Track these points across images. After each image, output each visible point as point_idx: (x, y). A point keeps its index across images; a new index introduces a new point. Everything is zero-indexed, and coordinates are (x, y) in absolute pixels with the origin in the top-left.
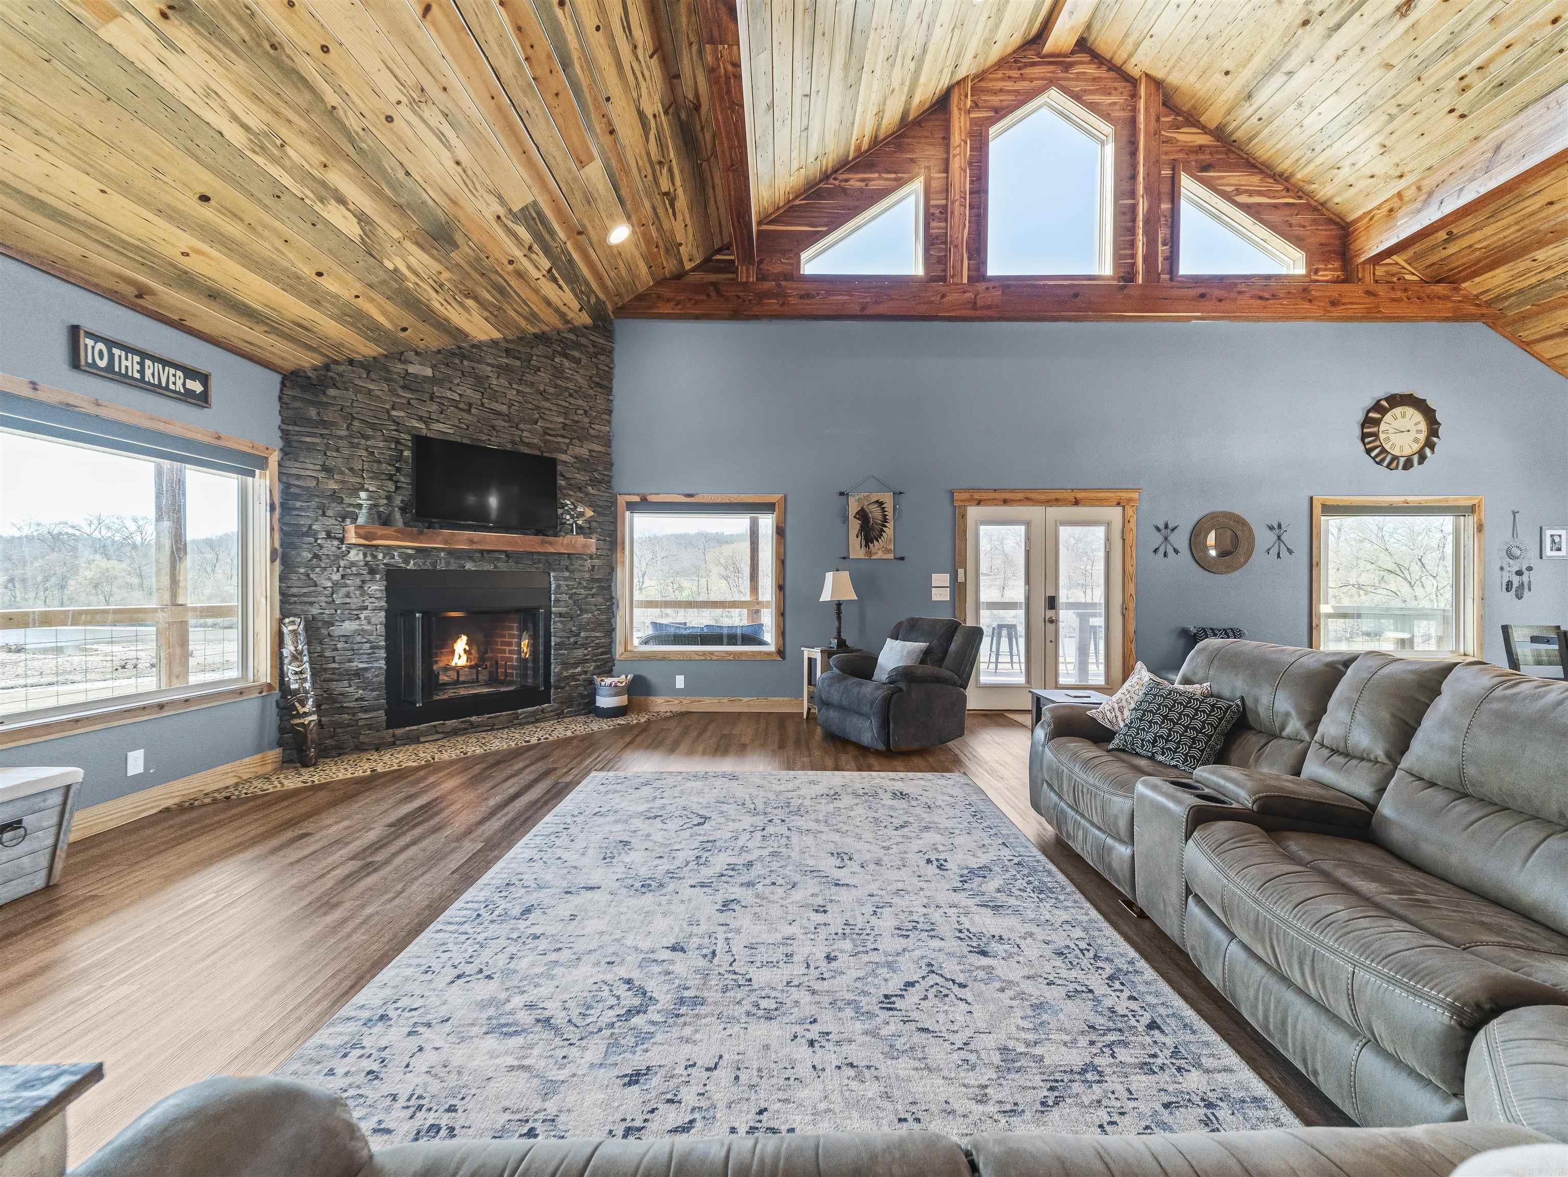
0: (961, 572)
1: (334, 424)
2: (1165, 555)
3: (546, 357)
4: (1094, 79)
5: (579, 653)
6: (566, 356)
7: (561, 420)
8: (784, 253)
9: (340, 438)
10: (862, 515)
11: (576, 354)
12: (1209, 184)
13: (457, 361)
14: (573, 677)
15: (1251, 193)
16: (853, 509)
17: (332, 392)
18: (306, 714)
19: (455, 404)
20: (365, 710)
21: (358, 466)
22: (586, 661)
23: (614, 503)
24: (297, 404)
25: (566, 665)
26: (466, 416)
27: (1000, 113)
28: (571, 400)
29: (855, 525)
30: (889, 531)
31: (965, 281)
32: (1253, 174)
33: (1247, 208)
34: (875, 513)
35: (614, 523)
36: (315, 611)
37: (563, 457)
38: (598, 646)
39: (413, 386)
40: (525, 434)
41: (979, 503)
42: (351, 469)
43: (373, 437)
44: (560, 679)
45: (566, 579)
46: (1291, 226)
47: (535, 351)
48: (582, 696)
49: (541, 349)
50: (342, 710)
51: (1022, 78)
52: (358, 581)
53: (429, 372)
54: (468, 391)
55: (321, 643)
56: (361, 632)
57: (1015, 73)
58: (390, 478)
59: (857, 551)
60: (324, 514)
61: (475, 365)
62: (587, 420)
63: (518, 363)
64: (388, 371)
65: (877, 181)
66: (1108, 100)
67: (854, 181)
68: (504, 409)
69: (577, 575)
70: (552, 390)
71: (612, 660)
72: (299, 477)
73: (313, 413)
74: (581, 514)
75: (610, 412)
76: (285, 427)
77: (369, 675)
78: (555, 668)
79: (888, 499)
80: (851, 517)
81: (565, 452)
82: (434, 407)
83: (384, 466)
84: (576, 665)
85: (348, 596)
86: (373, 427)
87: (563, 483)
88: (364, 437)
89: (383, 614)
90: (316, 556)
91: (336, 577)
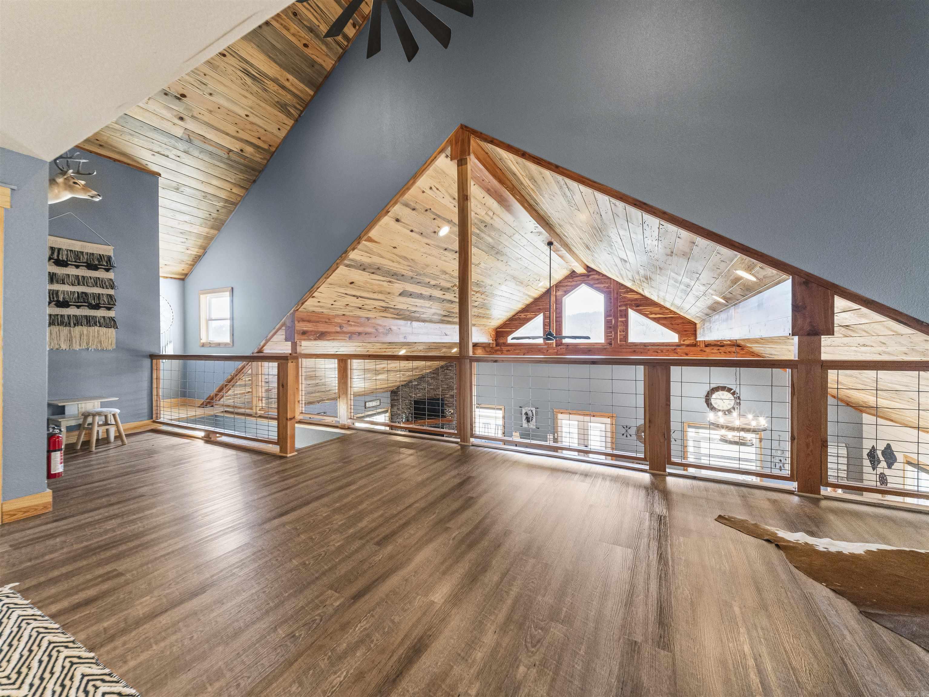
0: (556, 435)
1: (399, 399)
2: (627, 436)
3: (443, 371)
4: (598, 279)
6: (447, 369)
7: (446, 386)
8: (503, 337)
9: (400, 402)
10: (526, 414)
11: (450, 368)
12: (639, 312)
13: (422, 379)
15: (656, 314)
16: (524, 412)
17: (399, 393)
19: (422, 389)
21: (404, 407)
24: (393, 397)
26: (424, 391)
27: (566, 292)
28: (449, 381)
29: (524, 417)
30: (534, 419)
31: (554, 346)
32: (657, 307)
33: (654, 319)
34: (530, 413)
37: (447, 396)
39: (414, 387)
40: (438, 392)
41: (562, 413)
42: (402, 408)
43: (407, 401)
46: (672, 324)
47: (440, 371)
51: (573, 281)
53: (416, 383)
54: (425, 386)
57: (571, 280)
58: (409, 409)
59: (525, 425)
60: (398, 418)
62: (453, 385)
63: (436, 375)
64: (409, 385)
65: (529, 315)
66: (602, 286)
67: (523, 316)
68: (433, 387)
70: (444, 380)
72: (394, 411)
73: (396, 398)
74: (450, 412)
76: (391, 402)
79: (534, 409)
80: (523, 414)
81: (447, 394)
82: (418, 391)
83: (408, 406)
86: (407, 399)
87: (447, 402)
88: (405, 401)
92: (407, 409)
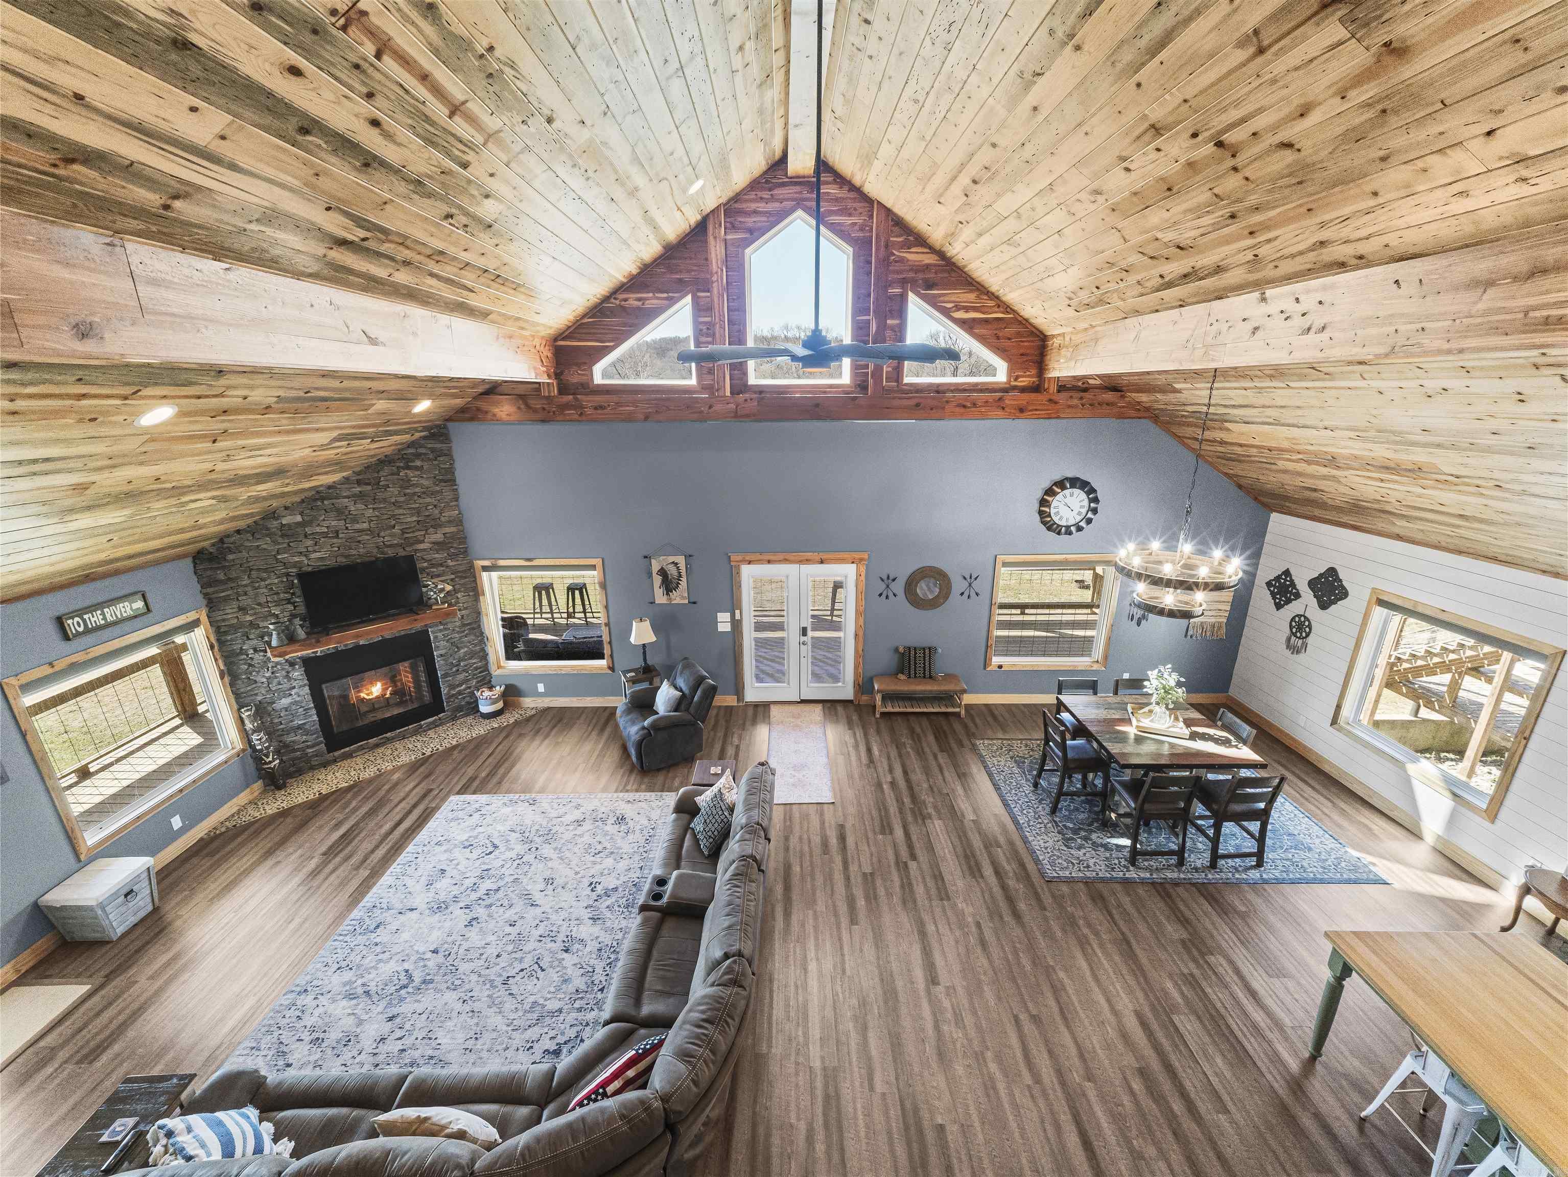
0: (737, 612)
1: (237, 578)
2: (887, 597)
3: (392, 474)
4: (837, 200)
5: (461, 677)
6: (408, 468)
7: (415, 519)
8: (579, 365)
9: (246, 586)
10: (663, 572)
11: (418, 463)
12: (933, 302)
13: (319, 503)
14: (460, 693)
15: (967, 309)
16: (655, 566)
17: (230, 557)
18: (270, 762)
19: (325, 535)
20: (308, 747)
21: (263, 600)
22: (469, 680)
23: (471, 567)
24: (209, 573)
25: (452, 687)
26: (335, 541)
27: (755, 234)
28: (421, 501)
29: (657, 580)
30: (684, 583)
31: (728, 393)
32: (971, 291)
33: (962, 323)
34: (672, 571)
35: (475, 581)
36: (259, 698)
37: (421, 546)
38: (476, 669)
39: (289, 533)
40: (387, 539)
41: (750, 563)
42: (259, 604)
43: (269, 578)
44: (450, 697)
45: (441, 631)
46: (998, 338)
47: (381, 473)
48: (469, 703)
49: (386, 470)
50: (295, 751)
51: (773, 199)
52: (284, 673)
53: (299, 518)
54: (333, 523)
55: (269, 715)
56: (295, 703)
57: (766, 195)
58: (289, 601)
59: (660, 597)
60: (248, 639)
61: (334, 501)
62: (437, 512)
63: (369, 488)
64: (268, 529)
65: (652, 300)
66: (848, 220)
67: (632, 299)
68: (365, 526)
69: (449, 626)
70: (402, 499)
71: (490, 674)
72: (224, 620)
73: (221, 576)
74: (442, 590)
75: (457, 499)
76: (205, 591)
77: (307, 727)
78: (444, 690)
79: (681, 560)
80: (654, 574)
81: (423, 542)
82: (309, 543)
83: (282, 595)
84: (460, 685)
85: (279, 684)
86: (265, 570)
87: (425, 564)
88: (263, 580)
89: (307, 688)
90: (250, 665)
91: (268, 675)
92: (278, 603)
